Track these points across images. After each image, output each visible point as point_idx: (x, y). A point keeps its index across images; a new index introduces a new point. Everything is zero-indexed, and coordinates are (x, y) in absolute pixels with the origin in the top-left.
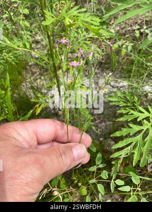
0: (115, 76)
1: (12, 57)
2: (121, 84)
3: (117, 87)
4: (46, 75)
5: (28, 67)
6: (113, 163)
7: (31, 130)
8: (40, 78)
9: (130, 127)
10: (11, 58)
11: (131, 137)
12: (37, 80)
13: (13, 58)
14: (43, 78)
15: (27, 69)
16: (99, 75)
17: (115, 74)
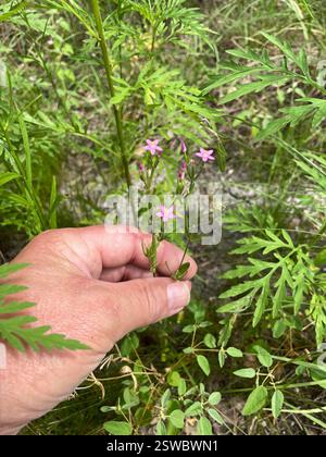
0: (240, 176)
1: (49, 143)
2: (251, 192)
3: (244, 198)
4: (107, 172)
5: (70, 157)
6: (221, 322)
7: (92, 246)
8: (95, 180)
9: (249, 264)
10: (47, 145)
11: (250, 279)
12: (87, 182)
13: (51, 146)
14: (99, 179)
15: (67, 161)
16: (207, 174)
17: (240, 172)
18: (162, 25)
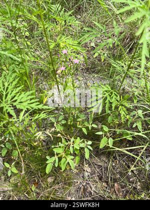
18: (63, 22)
